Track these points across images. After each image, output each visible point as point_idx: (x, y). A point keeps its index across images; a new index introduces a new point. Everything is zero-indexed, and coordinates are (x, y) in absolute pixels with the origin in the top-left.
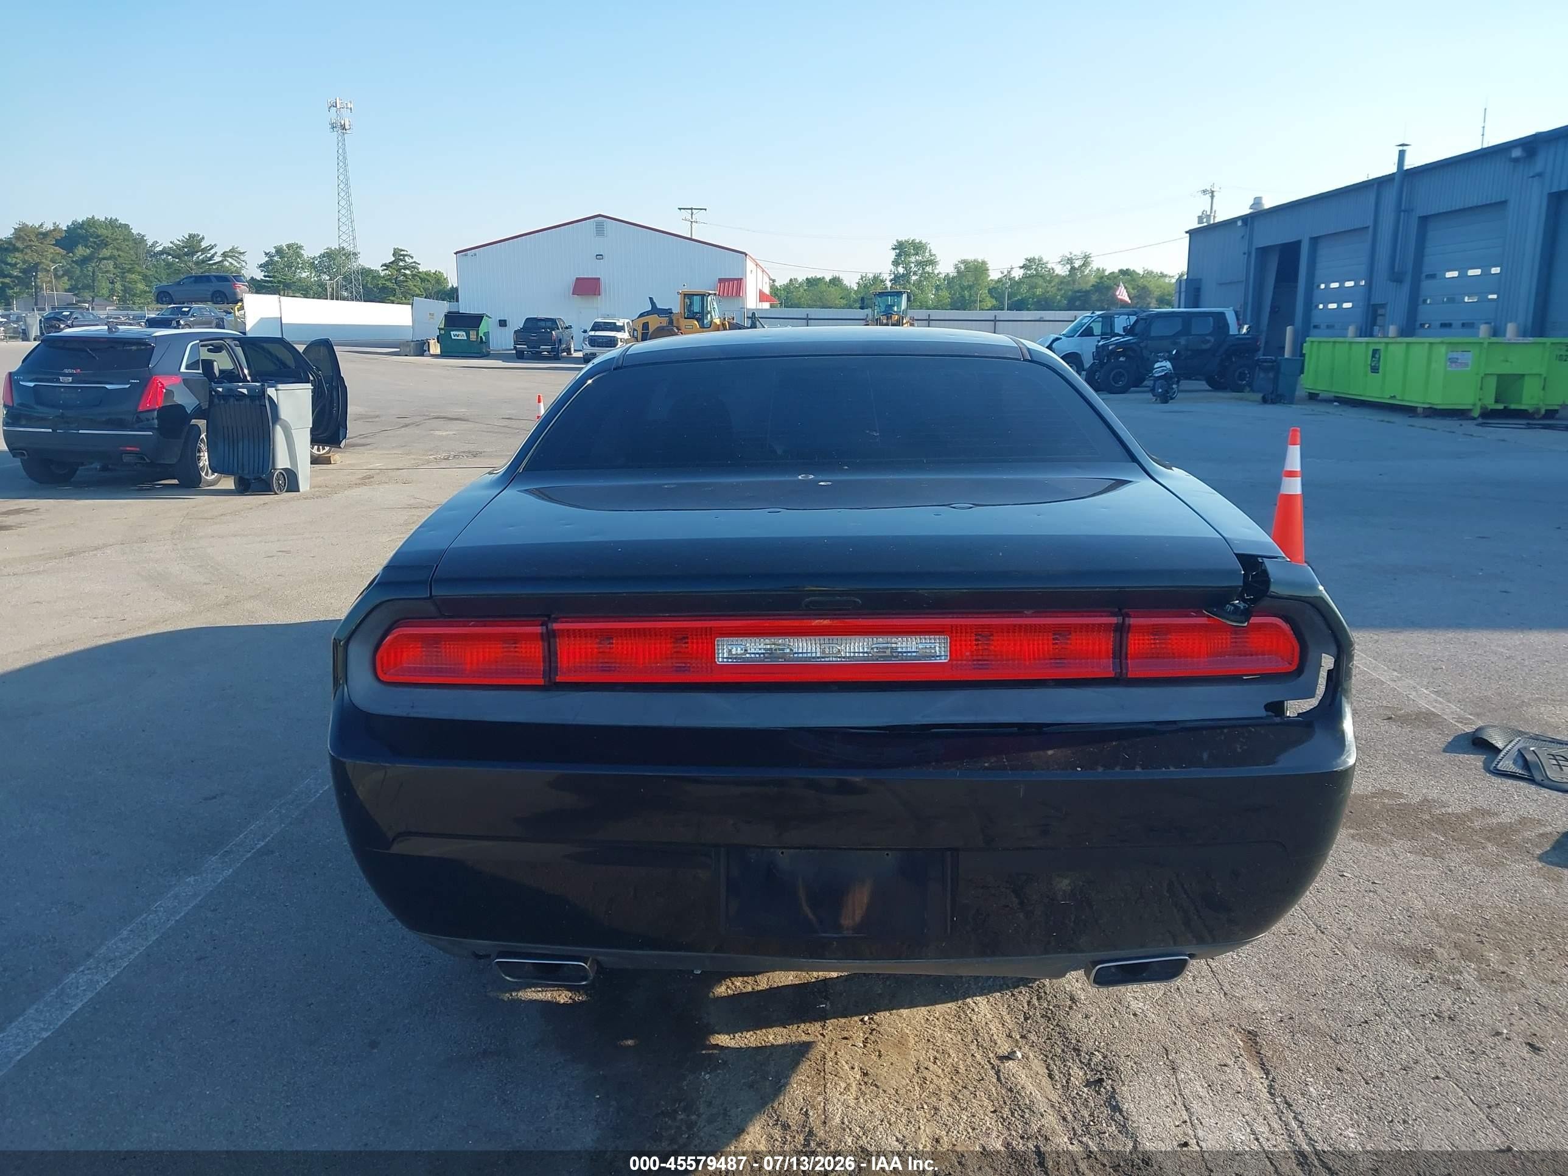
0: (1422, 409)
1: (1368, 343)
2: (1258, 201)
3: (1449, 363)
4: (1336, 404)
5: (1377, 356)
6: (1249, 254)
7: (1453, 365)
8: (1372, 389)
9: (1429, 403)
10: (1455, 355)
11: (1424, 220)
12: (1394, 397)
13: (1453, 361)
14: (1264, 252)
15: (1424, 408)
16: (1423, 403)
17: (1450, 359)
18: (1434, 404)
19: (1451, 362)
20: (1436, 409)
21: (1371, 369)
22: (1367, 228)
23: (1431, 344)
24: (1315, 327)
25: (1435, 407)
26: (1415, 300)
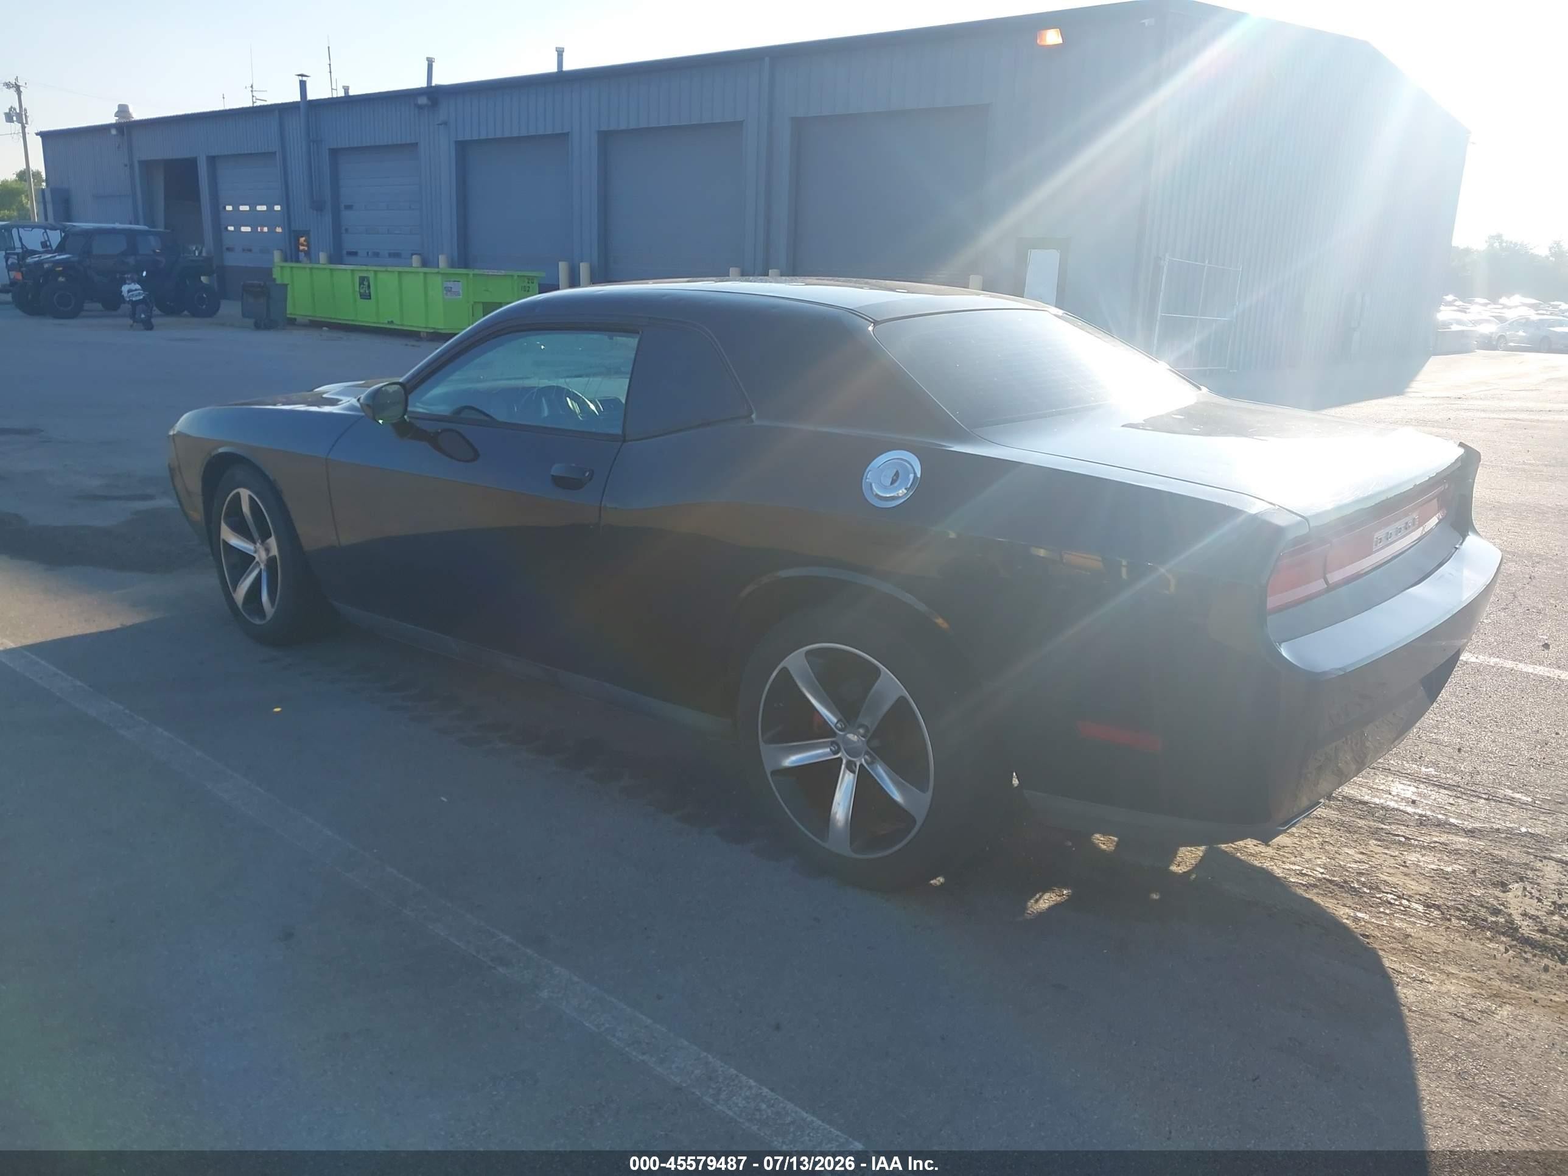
0: (425, 335)
1: (352, 271)
2: (123, 110)
3: (445, 292)
4: (325, 328)
5: (366, 283)
6: (132, 166)
7: (449, 293)
8: (366, 314)
9: (434, 328)
10: (449, 284)
11: (334, 153)
12: (392, 322)
13: (448, 290)
14: (147, 166)
15: (427, 332)
16: (426, 328)
17: (445, 288)
18: (438, 329)
19: (446, 291)
20: (441, 333)
21: (361, 296)
22: (275, 153)
23: (400, 273)
24: (228, 249)
25: (440, 331)
26: (338, 230)
